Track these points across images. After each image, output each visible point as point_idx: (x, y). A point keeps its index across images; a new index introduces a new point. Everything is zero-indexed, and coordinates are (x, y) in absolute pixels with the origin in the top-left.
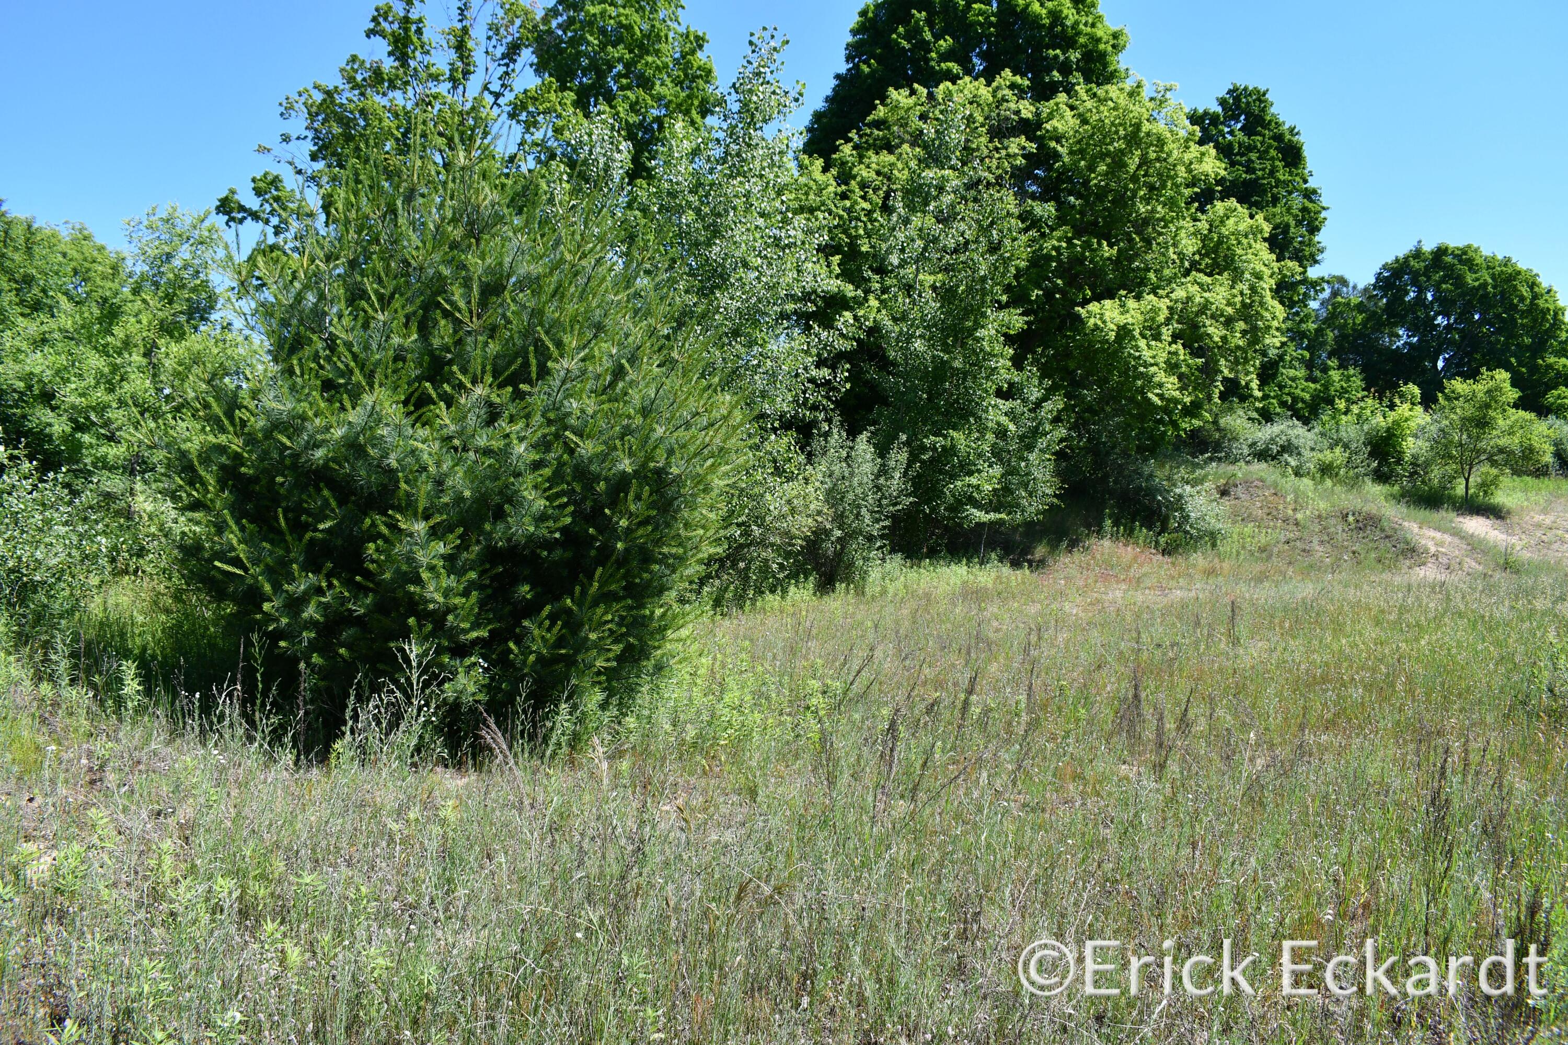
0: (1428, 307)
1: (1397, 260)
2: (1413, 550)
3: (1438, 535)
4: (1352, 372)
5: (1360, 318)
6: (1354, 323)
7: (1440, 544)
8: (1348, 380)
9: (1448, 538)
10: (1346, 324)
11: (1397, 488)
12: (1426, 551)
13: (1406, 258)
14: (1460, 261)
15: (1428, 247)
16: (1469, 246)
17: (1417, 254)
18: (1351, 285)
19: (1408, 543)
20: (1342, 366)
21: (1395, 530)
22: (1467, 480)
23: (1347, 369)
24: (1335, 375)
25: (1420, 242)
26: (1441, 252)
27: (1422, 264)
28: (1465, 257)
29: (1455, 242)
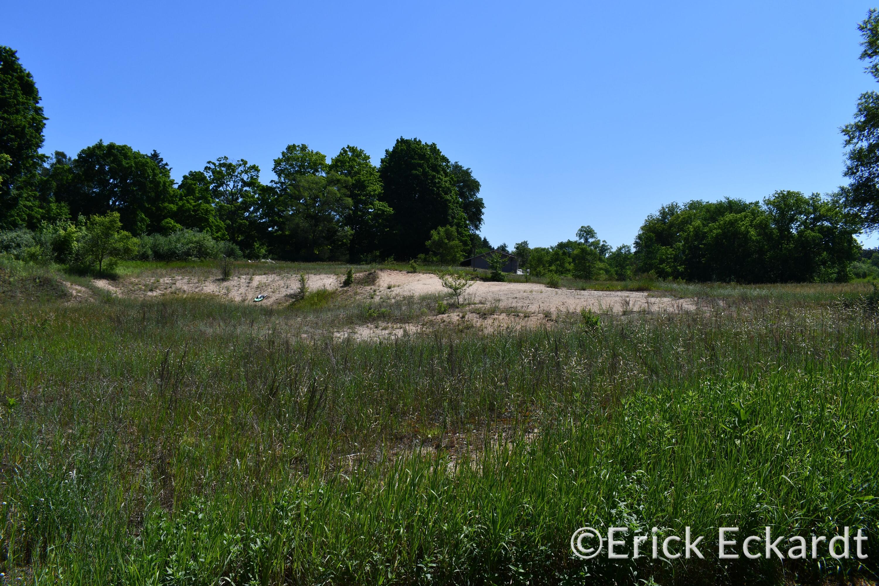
0: (106, 173)
1: (89, 148)
2: (65, 295)
3: (79, 288)
4: (63, 204)
5: (70, 177)
6: (67, 179)
7: (80, 292)
8: (60, 209)
9: (83, 289)
10: (62, 179)
11: (68, 266)
12: (72, 295)
13: (94, 148)
14: (120, 153)
15: (106, 143)
16: (125, 146)
17: (99, 146)
18: (68, 158)
19: (63, 292)
20: (58, 201)
21: (58, 286)
22: (101, 262)
23: (60, 203)
24: (53, 206)
25: (101, 140)
26: (111, 147)
27: (102, 152)
28: (124, 151)
29: (119, 143)
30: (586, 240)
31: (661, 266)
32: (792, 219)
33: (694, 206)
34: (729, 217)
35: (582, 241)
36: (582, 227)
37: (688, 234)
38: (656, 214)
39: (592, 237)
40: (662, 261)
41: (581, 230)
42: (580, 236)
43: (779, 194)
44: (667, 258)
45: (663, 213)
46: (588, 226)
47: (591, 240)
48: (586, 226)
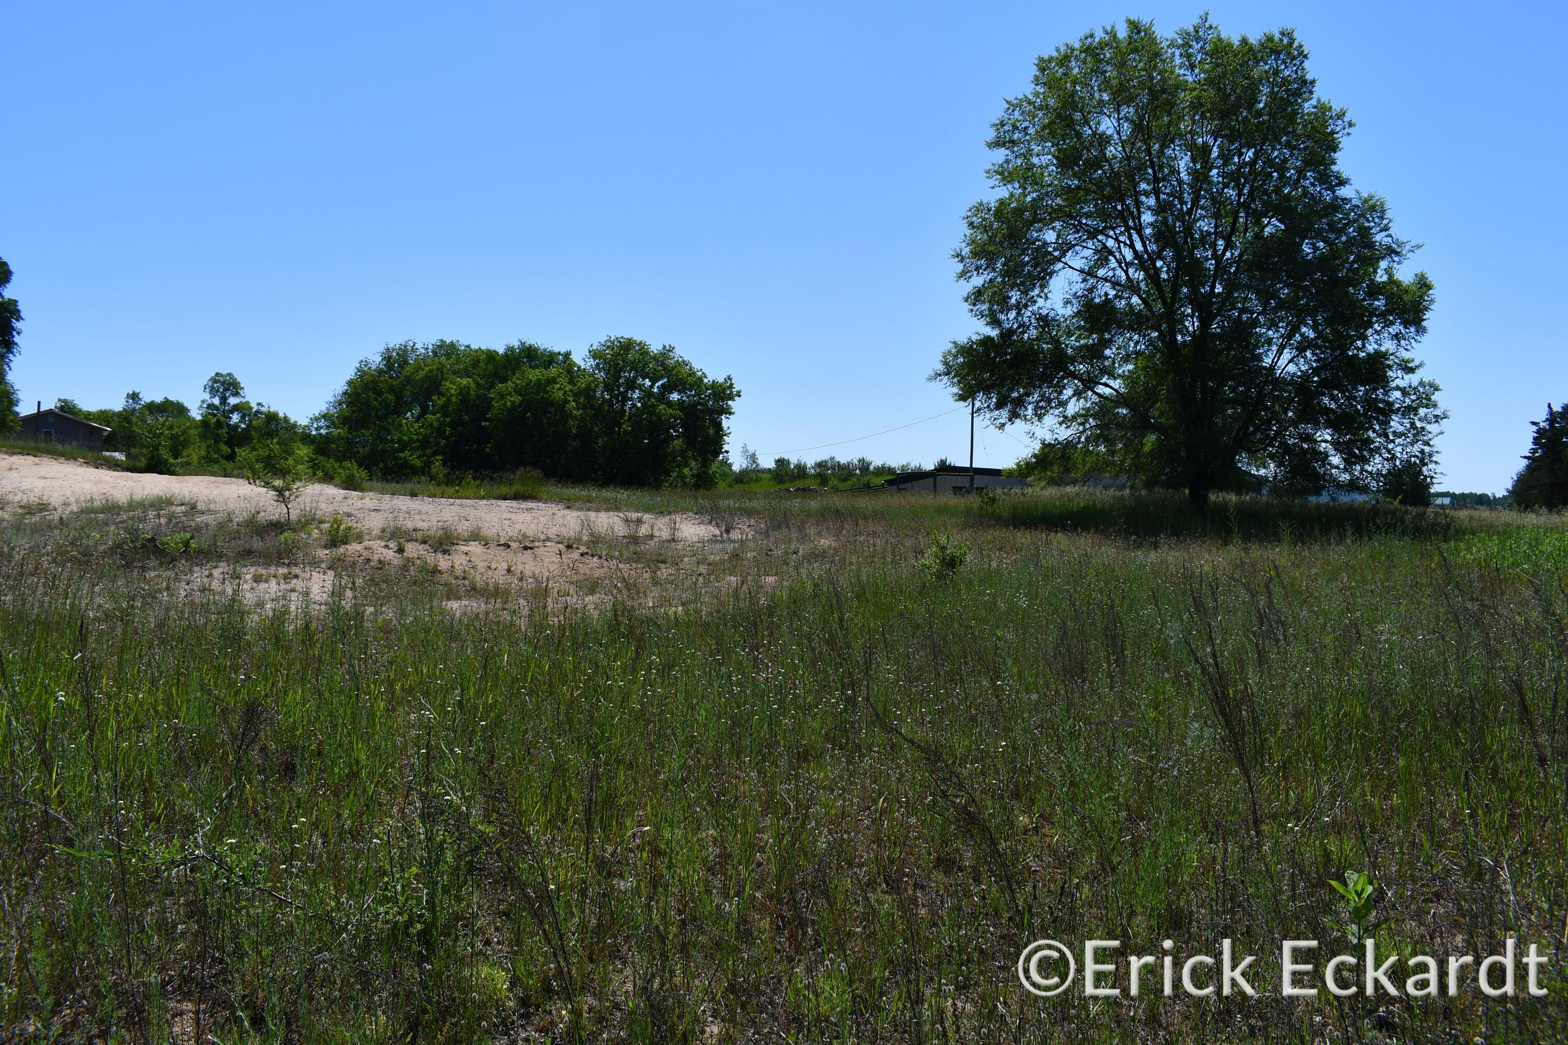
30: (224, 400)
31: (402, 455)
32: (632, 385)
33: (446, 350)
34: (534, 375)
35: (216, 401)
36: (217, 374)
37: (449, 400)
38: (376, 360)
39: (236, 394)
40: (404, 446)
41: (214, 380)
42: (213, 392)
43: (613, 343)
44: (411, 440)
45: (387, 358)
46: (229, 374)
47: (233, 401)
48: (224, 372)
